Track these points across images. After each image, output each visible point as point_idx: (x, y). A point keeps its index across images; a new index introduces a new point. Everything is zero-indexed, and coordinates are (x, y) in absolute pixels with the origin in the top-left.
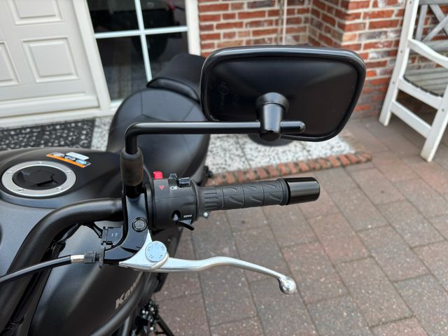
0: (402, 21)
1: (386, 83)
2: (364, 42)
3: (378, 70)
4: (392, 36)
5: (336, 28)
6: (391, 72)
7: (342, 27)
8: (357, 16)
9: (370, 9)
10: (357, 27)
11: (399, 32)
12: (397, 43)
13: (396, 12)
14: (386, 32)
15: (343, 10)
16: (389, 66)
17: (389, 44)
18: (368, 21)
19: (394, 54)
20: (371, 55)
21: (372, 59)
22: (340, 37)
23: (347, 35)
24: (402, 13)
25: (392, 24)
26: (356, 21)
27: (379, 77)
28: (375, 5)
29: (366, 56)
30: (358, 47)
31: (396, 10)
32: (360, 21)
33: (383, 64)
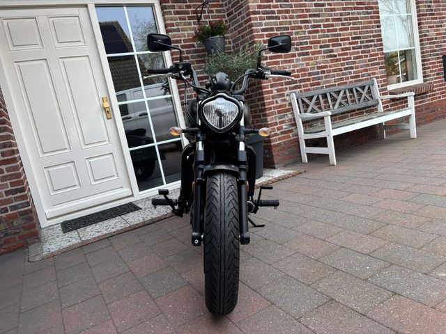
0: (292, 108)
1: (297, 141)
2: (278, 121)
3: (291, 134)
4: (290, 116)
5: (262, 118)
6: (297, 135)
7: (265, 115)
8: (270, 109)
9: (275, 105)
10: (272, 114)
11: (293, 113)
12: (294, 119)
13: (287, 105)
14: (287, 115)
15: (263, 108)
16: (295, 132)
17: (290, 120)
18: (276, 110)
19: (295, 125)
20: (284, 127)
21: (285, 129)
22: (266, 120)
23: (269, 118)
24: (290, 104)
25: (288, 110)
26: (271, 111)
27: (292, 138)
28: (277, 102)
29: (281, 128)
30: (276, 124)
31: (287, 103)
32: (273, 110)
33: (291, 131)
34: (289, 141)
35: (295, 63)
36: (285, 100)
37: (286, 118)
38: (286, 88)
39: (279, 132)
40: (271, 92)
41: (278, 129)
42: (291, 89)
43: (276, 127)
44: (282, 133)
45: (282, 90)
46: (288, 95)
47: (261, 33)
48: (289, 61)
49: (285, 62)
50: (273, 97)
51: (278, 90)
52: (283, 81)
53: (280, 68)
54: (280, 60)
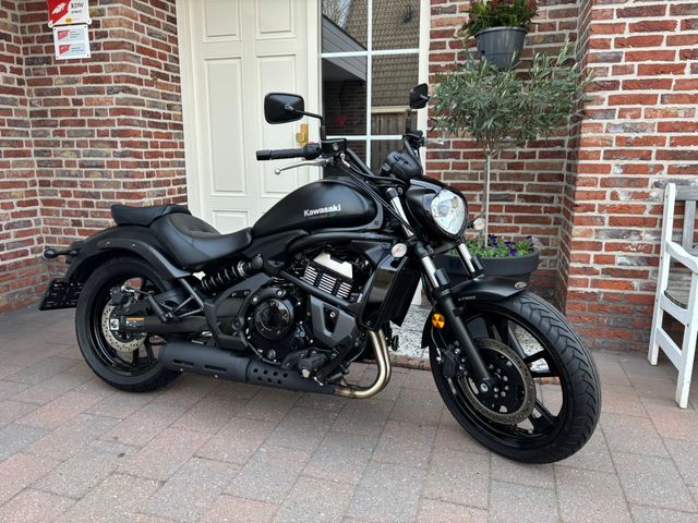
0: (661, 220)
2: (605, 241)
3: (636, 283)
4: (648, 238)
6: (654, 289)
7: (571, 220)
8: (590, 208)
9: (608, 201)
10: (591, 221)
11: (658, 234)
12: (658, 248)
13: (649, 208)
14: (638, 233)
16: (650, 279)
17: (648, 248)
18: (607, 216)
19: (655, 262)
20: (618, 260)
21: (621, 264)
23: (577, 230)
24: (659, 210)
25: (644, 222)
26: (589, 214)
27: (638, 292)
28: (614, 196)
29: (611, 260)
30: (596, 246)
31: (649, 205)
32: (595, 214)
33: (644, 275)
36: (645, 196)
37: (634, 240)
38: (660, 168)
39: (598, 267)
40: (606, 169)
41: (598, 260)
42: (672, 170)
43: (592, 254)
44: (606, 272)
45: (645, 169)
46: (657, 185)
47: (616, 20)
49: (677, 99)
50: (605, 183)
51: (626, 169)
52: (654, 149)
53: (651, 114)
54: (660, 92)
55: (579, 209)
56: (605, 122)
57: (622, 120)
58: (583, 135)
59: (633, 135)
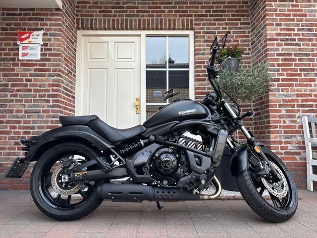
0: (303, 131)
2: (283, 140)
3: (297, 157)
4: (299, 138)
5: (267, 134)
6: (305, 159)
7: (269, 132)
8: (276, 127)
9: (282, 124)
10: (277, 132)
11: (303, 136)
12: (304, 142)
13: (297, 126)
14: (295, 136)
15: (268, 125)
16: (303, 155)
17: (299, 143)
18: (282, 130)
19: (304, 148)
20: (290, 148)
21: (291, 150)
22: (269, 137)
23: (272, 136)
24: (301, 127)
25: (297, 132)
26: (276, 129)
27: (299, 161)
28: (284, 122)
29: (287, 148)
30: (280, 143)
31: (297, 125)
32: (278, 129)
33: (299, 154)
34: (294, 163)
35: (313, 88)
36: (295, 121)
37: (294, 140)
38: (299, 111)
39: (282, 152)
40: (280, 111)
41: (282, 148)
42: (303, 112)
43: (279, 146)
44: (286, 153)
45: (293, 111)
46: (299, 117)
47: (276, 57)
48: (306, 85)
49: (301, 85)
50: (280, 117)
51: (287, 111)
52: (296, 103)
53: (293, 91)
54: (295, 83)
55: (272, 127)
56: (277, 93)
57: (283, 93)
58: (270, 98)
59: (288, 98)
